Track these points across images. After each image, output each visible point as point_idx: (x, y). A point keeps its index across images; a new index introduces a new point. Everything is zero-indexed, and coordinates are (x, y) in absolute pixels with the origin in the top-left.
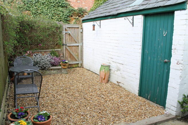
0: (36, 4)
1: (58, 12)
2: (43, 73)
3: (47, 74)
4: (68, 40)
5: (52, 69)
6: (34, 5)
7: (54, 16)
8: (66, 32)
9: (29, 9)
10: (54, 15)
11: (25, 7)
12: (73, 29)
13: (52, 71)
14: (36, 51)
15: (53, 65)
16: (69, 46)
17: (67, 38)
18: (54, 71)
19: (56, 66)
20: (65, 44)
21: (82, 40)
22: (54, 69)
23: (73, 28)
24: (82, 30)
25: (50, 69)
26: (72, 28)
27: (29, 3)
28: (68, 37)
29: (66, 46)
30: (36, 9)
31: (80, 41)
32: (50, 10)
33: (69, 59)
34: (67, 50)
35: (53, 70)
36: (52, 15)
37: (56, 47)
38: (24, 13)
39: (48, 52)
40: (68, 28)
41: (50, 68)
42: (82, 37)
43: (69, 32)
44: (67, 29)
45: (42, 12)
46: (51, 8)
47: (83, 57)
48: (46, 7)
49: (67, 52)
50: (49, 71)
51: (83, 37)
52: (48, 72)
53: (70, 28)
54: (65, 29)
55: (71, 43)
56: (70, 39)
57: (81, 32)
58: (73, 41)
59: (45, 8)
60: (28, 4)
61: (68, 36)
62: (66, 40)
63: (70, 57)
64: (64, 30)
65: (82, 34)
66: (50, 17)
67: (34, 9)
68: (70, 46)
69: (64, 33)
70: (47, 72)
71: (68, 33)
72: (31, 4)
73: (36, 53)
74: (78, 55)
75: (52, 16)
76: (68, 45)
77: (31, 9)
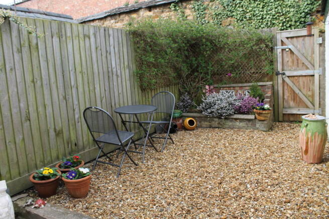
0: (242, 4)
1: (284, 9)
2: (221, 125)
3: (227, 126)
4: (290, 63)
5: (236, 119)
6: (238, 6)
7: (276, 18)
8: (284, 47)
9: (231, 15)
10: (276, 16)
11: (224, 12)
12: (301, 39)
13: (237, 123)
14: (225, 86)
15: (239, 111)
16: (291, 76)
17: (286, 59)
18: (241, 124)
19: (244, 113)
20: (281, 72)
21: (323, 60)
22: (242, 120)
23: (299, 37)
24: (321, 38)
25: (232, 119)
26: (297, 37)
27: (231, 4)
28: (288, 58)
29: (284, 76)
30: (242, 12)
31: (317, 65)
32: (269, 8)
33: (292, 103)
34: (288, 84)
35: (238, 121)
36: (271, 17)
37: (266, 79)
38: (224, 22)
39: (247, 88)
40: (287, 38)
41: (232, 117)
42: (322, 54)
43: (291, 47)
44: (285, 40)
45: (254, 16)
46: (271, 4)
47: (324, 100)
48: (260, 4)
49: (286, 87)
50: (231, 121)
51: (324, 55)
52: (229, 123)
53: (292, 38)
54: (282, 41)
55: (295, 70)
56: (293, 62)
57: (320, 44)
58: (300, 65)
59: (259, 6)
60: (229, 7)
61: (289, 55)
62: (285, 64)
63: (294, 100)
64: (279, 43)
65: (322, 48)
66: (269, 22)
67: (239, 13)
68: (294, 76)
69: (279, 51)
70: (227, 123)
71: (287, 50)
72: (234, 6)
73: (225, 89)
74: (313, 96)
75: (273, 18)
76: (288, 73)
77: (234, 14)
